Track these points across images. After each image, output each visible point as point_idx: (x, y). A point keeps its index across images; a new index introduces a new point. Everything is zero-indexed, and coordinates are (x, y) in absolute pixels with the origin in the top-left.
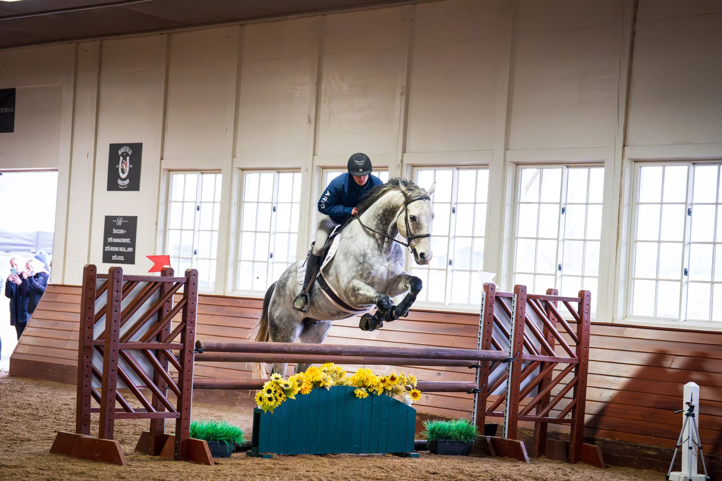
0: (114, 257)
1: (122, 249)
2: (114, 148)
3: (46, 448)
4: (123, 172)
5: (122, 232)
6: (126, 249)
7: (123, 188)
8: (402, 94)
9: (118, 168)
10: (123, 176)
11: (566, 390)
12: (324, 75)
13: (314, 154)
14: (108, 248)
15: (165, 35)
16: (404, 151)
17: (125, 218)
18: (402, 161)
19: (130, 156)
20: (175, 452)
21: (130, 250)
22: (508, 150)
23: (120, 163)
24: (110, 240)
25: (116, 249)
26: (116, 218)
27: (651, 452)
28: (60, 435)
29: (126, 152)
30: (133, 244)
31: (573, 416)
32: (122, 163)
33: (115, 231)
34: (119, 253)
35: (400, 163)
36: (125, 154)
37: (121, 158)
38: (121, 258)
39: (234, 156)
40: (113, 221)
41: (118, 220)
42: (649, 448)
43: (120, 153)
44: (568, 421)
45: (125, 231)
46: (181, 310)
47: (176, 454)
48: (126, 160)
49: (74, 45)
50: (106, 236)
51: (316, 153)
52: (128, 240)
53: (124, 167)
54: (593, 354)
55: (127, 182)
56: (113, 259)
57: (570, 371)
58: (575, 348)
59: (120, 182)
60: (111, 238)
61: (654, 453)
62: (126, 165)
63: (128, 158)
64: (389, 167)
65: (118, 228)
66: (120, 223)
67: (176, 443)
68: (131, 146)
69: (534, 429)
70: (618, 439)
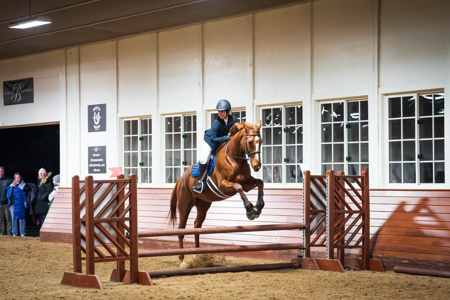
0: (95, 170)
1: (99, 165)
2: (90, 108)
3: (59, 282)
4: (96, 121)
5: (98, 155)
6: (101, 165)
7: (97, 130)
8: (250, 66)
9: (93, 119)
10: (97, 123)
11: (359, 229)
12: (206, 57)
13: (203, 104)
14: (91, 165)
15: (115, 41)
16: (254, 98)
17: (99, 147)
18: (253, 104)
19: (100, 112)
20: (131, 279)
21: (103, 165)
22: (313, 93)
23: (95, 116)
24: (92, 160)
25: (95, 165)
26: (94, 147)
27: (405, 262)
28: (66, 274)
29: (97, 110)
30: (105, 162)
31: (363, 244)
32: (96, 116)
33: (94, 155)
34: (97, 168)
35: (252, 105)
36: (97, 111)
37: (95, 113)
38: (99, 170)
39: (158, 108)
40: (93, 149)
41: (95, 149)
42: (404, 259)
43: (94, 110)
44: (360, 247)
45: (100, 155)
46: (128, 198)
47: (131, 281)
48: (97, 114)
49: (64, 50)
50: (89, 158)
51: (204, 103)
52: (101, 160)
53: (97, 118)
54: (372, 207)
55: (99, 126)
56: (94, 171)
57: (360, 218)
58: (362, 204)
59: (95, 127)
60: (92, 159)
61: (407, 262)
62: (98, 117)
63: (99, 113)
64: (246, 107)
65: (96, 153)
66: (96, 150)
67: (131, 274)
68: (99, 106)
69: (337, 252)
70: (386, 255)
